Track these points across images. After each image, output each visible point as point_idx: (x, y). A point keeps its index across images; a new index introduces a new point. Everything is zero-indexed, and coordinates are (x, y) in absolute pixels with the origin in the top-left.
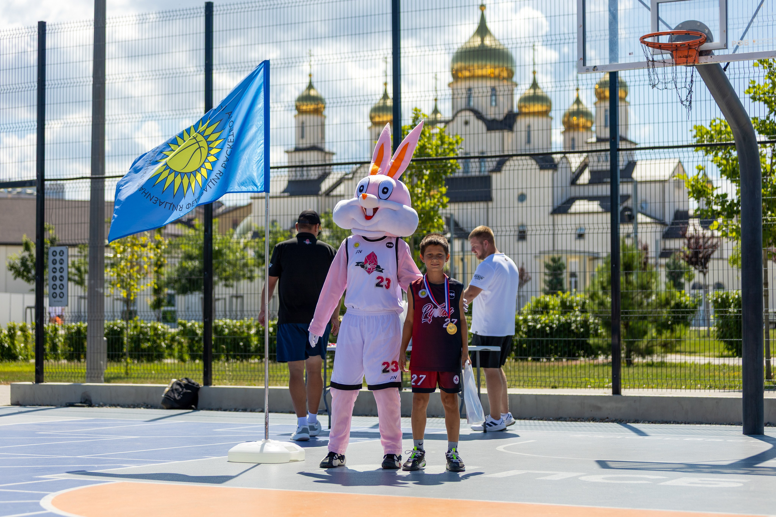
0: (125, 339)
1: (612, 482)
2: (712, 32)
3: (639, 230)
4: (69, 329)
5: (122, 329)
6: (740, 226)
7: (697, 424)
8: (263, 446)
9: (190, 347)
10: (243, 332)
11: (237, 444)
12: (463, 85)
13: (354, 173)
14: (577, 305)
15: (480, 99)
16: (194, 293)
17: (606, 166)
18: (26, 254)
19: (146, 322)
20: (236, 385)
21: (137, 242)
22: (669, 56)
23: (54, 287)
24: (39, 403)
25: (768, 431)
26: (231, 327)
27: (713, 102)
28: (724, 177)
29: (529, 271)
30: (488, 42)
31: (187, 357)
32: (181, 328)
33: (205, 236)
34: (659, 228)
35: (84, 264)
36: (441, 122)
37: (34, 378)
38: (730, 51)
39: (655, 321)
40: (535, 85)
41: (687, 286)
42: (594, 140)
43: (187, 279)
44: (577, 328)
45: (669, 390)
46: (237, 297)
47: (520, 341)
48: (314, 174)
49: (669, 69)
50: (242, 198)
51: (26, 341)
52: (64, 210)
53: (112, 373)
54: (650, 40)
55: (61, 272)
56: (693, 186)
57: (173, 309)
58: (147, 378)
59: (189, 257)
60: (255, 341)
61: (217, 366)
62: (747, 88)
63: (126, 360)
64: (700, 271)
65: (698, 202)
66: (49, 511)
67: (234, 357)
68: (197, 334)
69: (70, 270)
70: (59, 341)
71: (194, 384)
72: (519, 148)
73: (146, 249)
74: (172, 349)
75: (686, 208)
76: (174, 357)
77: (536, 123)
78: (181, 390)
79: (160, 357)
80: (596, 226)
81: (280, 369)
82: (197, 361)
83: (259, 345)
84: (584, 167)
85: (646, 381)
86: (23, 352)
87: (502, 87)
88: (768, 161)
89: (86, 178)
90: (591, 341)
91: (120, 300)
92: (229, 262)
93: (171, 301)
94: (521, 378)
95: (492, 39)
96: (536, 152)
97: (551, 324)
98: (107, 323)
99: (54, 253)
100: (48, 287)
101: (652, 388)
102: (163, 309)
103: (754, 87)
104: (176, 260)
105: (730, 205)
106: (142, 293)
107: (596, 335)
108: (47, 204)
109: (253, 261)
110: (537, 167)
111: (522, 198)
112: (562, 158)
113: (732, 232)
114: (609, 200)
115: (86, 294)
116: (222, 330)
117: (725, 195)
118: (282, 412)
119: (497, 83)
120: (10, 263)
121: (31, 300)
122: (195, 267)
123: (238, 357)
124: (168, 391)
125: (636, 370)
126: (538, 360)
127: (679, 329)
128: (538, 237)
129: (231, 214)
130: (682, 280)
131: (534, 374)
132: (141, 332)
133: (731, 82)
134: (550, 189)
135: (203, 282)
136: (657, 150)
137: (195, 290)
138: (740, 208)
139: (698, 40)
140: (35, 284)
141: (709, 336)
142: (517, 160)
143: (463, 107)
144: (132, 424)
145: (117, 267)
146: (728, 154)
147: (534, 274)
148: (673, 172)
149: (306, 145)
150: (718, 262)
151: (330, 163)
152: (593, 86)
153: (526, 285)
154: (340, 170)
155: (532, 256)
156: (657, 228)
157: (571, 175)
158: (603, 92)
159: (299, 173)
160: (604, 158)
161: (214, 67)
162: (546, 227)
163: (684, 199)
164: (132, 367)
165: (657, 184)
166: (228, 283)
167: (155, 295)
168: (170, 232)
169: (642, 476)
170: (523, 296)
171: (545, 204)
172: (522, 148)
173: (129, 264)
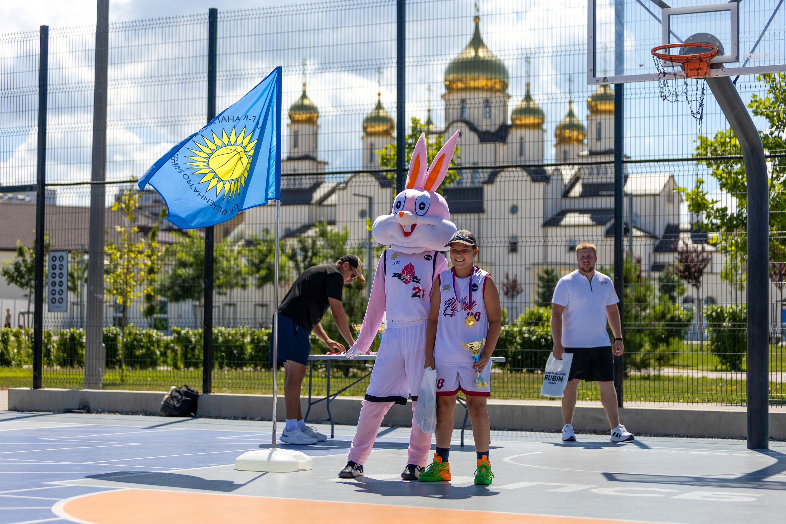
0: (120, 345)
1: (625, 495)
2: (724, 45)
3: (634, 243)
4: (62, 335)
5: (116, 336)
6: (739, 241)
7: (699, 437)
8: (270, 454)
9: (185, 355)
10: (236, 341)
11: (244, 452)
12: (456, 97)
13: (347, 183)
15: (472, 110)
16: (187, 300)
17: (608, 178)
18: (20, 259)
19: (139, 329)
20: (232, 393)
21: (134, 249)
22: (679, 68)
23: (53, 293)
24: (37, 410)
25: (773, 446)
26: (227, 335)
28: (725, 191)
29: (523, 282)
30: (482, 53)
31: (181, 365)
32: (176, 335)
33: (206, 243)
34: (650, 242)
35: (78, 269)
36: (433, 133)
37: (32, 384)
38: (740, 64)
39: (651, 334)
40: (528, 97)
41: (680, 300)
42: (586, 153)
43: (180, 286)
45: (666, 403)
46: (230, 305)
47: (515, 353)
48: (306, 183)
49: (680, 82)
51: (19, 347)
53: (107, 380)
54: (660, 52)
55: (61, 278)
56: (692, 199)
57: (165, 316)
58: (143, 385)
59: (183, 264)
60: (249, 350)
63: (120, 366)
64: (693, 285)
65: (698, 215)
66: (62, 518)
67: (229, 365)
68: (190, 342)
70: (53, 347)
71: (193, 391)
72: (510, 160)
73: (143, 255)
74: (167, 357)
75: (676, 222)
76: (168, 365)
77: (529, 135)
78: (180, 397)
79: (154, 364)
82: (192, 369)
83: (254, 353)
84: (575, 179)
85: (643, 394)
86: (16, 357)
87: (496, 98)
88: (770, 175)
89: (87, 183)
91: (116, 306)
92: (223, 271)
93: (163, 308)
94: (518, 389)
95: (485, 50)
96: (528, 164)
97: (546, 336)
99: (54, 259)
100: (47, 293)
101: (650, 401)
102: (155, 316)
103: (756, 101)
104: (170, 267)
105: (730, 219)
108: (47, 209)
109: (246, 269)
110: (529, 178)
111: (514, 210)
112: (553, 171)
113: (731, 246)
116: (217, 339)
117: (725, 209)
119: (489, 95)
120: (3, 268)
122: (189, 274)
123: (232, 365)
124: (167, 398)
125: (633, 383)
126: (532, 372)
127: (674, 341)
128: (528, 248)
130: (676, 294)
131: (531, 386)
132: (135, 339)
134: (541, 202)
136: (661, 163)
137: (187, 298)
139: (709, 53)
141: (702, 349)
142: (509, 172)
143: (455, 119)
144: (133, 431)
145: (113, 273)
146: (729, 168)
147: (527, 286)
148: (665, 186)
149: (300, 154)
150: (710, 276)
151: (323, 171)
152: (585, 99)
153: (519, 296)
154: (334, 179)
155: (523, 267)
156: (649, 242)
157: (563, 187)
158: (596, 105)
159: (292, 181)
160: (595, 171)
161: (218, 74)
162: (537, 239)
163: (676, 213)
164: (128, 374)
165: (648, 198)
166: (221, 291)
167: (147, 302)
168: (163, 239)
169: (654, 489)
170: (517, 308)
171: (537, 216)
172: (514, 159)
173: (125, 271)
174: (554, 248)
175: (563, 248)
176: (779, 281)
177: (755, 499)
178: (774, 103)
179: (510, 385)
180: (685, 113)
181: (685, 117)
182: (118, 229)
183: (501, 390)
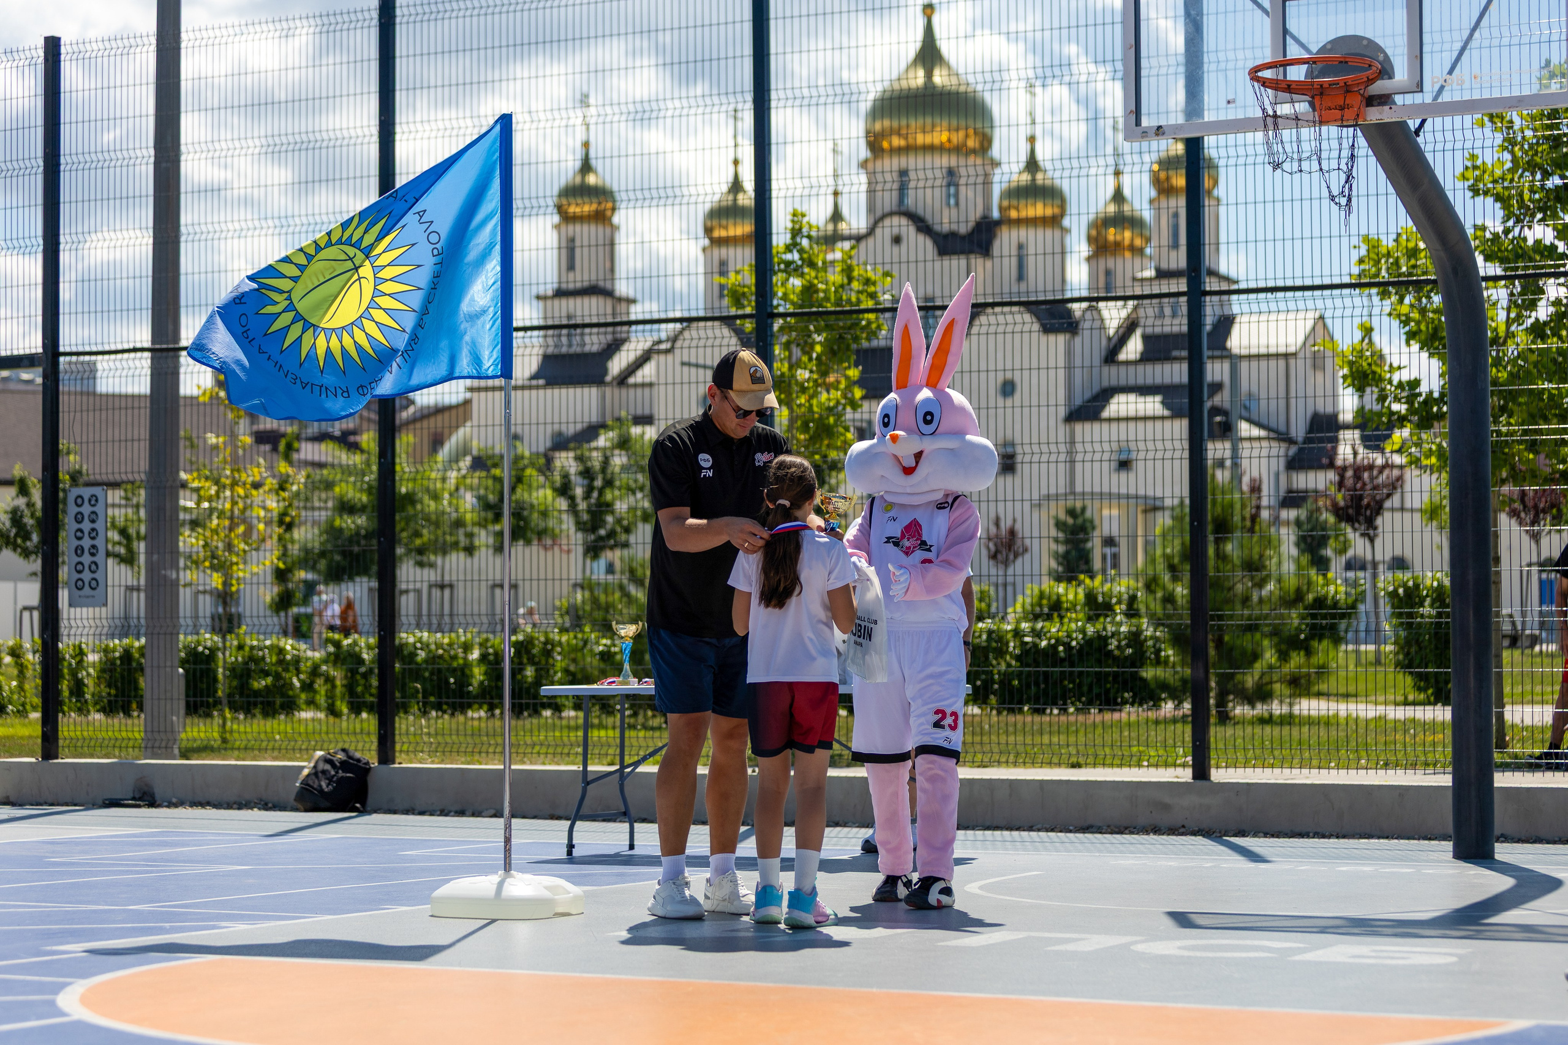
0: (220, 670)
1: (1198, 954)
2: (1392, 59)
3: (1244, 452)
4: (106, 651)
5: (213, 651)
6: (1445, 444)
7: (1361, 837)
8: (500, 885)
9: (350, 688)
10: (455, 657)
11: (449, 881)
12: (890, 165)
13: (674, 339)
14: (1119, 602)
15: (920, 191)
16: (358, 578)
17: (1179, 325)
18: (21, 502)
19: (262, 637)
20: (442, 762)
21: (243, 478)
22: (1306, 106)
23: (79, 568)
24: (50, 801)
25: (1503, 852)
26: (433, 647)
27: (1393, 197)
28: (1415, 346)
29: (1027, 534)
30: (939, 78)
31: (343, 707)
32: (331, 649)
33: (380, 464)
35: (137, 521)
36: (844, 238)
37: (39, 751)
38: (1427, 97)
39: (1275, 633)
40: (1032, 165)
41: (1337, 565)
42: (1150, 273)
43: (343, 551)
44: (1119, 647)
45: (1305, 771)
46: (442, 586)
47: (1006, 674)
48: (593, 342)
49: (1305, 132)
50: (454, 390)
51: (21, 675)
52: (97, 413)
53: (195, 740)
54: (1267, 74)
55: (93, 538)
56: (1351, 364)
58: (266, 749)
59: (346, 507)
60: (478, 674)
61: (406, 724)
62: (1459, 169)
63: (222, 711)
64: (1362, 535)
65: (1361, 397)
66: (75, 1017)
67: (438, 707)
68: (361, 662)
69: (110, 534)
70: (89, 675)
71: (359, 760)
72: (997, 290)
73: (260, 491)
74: (315, 692)
75: (1329, 410)
76: (318, 707)
77: (1036, 239)
78: (333, 772)
79: (289, 706)
80: (1159, 445)
81: (531, 731)
82: (364, 715)
83: (488, 683)
84: (1129, 327)
85: (1259, 752)
86: (15, 697)
87: (969, 168)
88: (1502, 315)
89: (142, 350)
90: (1148, 673)
91: (211, 592)
92: (427, 518)
94: (1011, 747)
95: (945, 71)
96: (1033, 298)
97: (1067, 640)
98: (184, 639)
99: (79, 501)
100: (66, 568)
102: (295, 610)
103: (1475, 167)
104: (323, 513)
105: (1425, 402)
106: (255, 580)
107: (1158, 662)
108: (63, 400)
109: (475, 515)
110: (1036, 327)
111: (1008, 388)
112: (1085, 311)
113: (1428, 457)
114: (1186, 392)
115: (142, 582)
116: (413, 655)
117: (1416, 383)
118: (535, 817)
119: (953, 162)
121: (31, 592)
122: (358, 527)
123: (445, 707)
124: (308, 775)
125: (1239, 731)
126: (1040, 712)
127: (1322, 647)
128: (1044, 466)
129: (425, 423)
130: (1329, 552)
131: (1038, 740)
132: (252, 659)
133: (1429, 157)
134: (1061, 373)
135: (376, 557)
136: (1280, 295)
137: (358, 574)
138: (1445, 409)
139: (1363, 75)
140: (39, 561)
141: (1379, 662)
142: (996, 314)
143: (887, 209)
144: (236, 841)
145: (204, 527)
146: (1424, 300)
147: (1036, 542)
148: (1306, 339)
149: (579, 285)
150: (1398, 515)
151: (625, 319)
152: (1146, 167)
153: (1019, 561)
154: (647, 334)
155: (1027, 505)
156: (1278, 449)
157: (1104, 342)
158: (1168, 178)
159: (564, 340)
160: (1168, 311)
161: (398, 129)
162: (1053, 448)
163: (1329, 392)
164: (235, 727)
165: (1273, 363)
166: (425, 559)
167: (279, 584)
168: (309, 457)
169: (1256, 943)
170: (1014, 584)
171: (1052, 402)
172: (1006, 290)
173: (227, 523)
174: (1088, 465)
175: (1106, 465)
176: (1532, 524)
177: (1454, 959)
178: (1512, 170)
179: (994, 738)
180: (1316, 194)
181: (1316, 203)
182: (212, 439)
183: (978, 747)
